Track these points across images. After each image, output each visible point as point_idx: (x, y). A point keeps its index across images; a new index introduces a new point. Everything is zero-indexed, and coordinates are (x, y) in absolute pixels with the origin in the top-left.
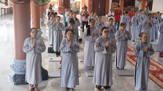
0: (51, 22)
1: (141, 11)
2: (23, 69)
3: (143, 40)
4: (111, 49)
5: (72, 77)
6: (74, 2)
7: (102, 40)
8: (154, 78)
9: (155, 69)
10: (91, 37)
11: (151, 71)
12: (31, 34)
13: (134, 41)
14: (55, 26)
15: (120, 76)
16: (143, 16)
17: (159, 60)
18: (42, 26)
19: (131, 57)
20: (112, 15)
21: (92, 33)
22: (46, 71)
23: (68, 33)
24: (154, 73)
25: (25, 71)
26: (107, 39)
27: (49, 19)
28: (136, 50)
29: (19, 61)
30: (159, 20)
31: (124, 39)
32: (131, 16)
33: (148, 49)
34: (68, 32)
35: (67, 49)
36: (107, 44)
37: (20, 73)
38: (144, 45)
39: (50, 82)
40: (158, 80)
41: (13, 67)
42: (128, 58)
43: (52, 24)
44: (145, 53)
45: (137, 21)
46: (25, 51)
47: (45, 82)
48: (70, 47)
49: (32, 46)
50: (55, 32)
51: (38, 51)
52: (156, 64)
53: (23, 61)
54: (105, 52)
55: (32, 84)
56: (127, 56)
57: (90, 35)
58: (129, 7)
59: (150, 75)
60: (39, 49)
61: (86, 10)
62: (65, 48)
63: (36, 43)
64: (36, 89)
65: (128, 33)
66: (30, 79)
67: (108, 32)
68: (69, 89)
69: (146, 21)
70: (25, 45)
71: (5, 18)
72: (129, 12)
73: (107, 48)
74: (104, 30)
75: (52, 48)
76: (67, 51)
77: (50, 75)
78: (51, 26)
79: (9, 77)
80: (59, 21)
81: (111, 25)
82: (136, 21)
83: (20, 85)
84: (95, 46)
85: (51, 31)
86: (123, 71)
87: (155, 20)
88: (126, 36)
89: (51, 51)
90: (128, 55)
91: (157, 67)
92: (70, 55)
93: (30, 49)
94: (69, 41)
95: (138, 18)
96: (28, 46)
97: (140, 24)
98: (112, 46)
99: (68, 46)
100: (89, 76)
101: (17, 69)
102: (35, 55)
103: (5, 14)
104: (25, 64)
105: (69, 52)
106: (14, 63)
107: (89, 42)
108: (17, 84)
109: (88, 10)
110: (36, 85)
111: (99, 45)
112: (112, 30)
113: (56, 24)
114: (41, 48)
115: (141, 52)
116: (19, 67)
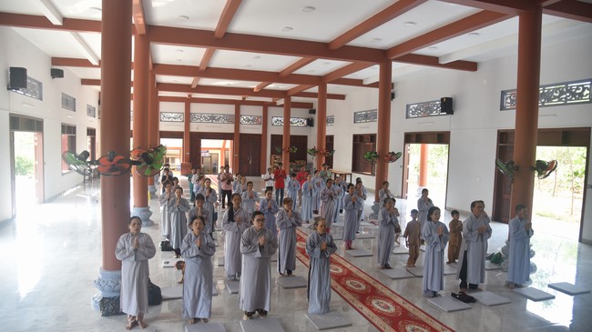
0: (167, 196)
1: (316, 172)
2: (117, 288)
3: (319, 230)
4: (268, 249)
5: (203, 300)
6: (207, 155)
7: (253, 234)
8: (339, 288)
9: (341, 270)
10: (235, 224)
11: (333, 275)
12: (131, 227)
13: (308, 222)
14: (172, 204)
15: (286, 288)
16: (319, 180)
17: (347, 254)
18: (151, 198)
19: (303, 252)
20: (270, 179)
21: (237, 218)
22: (158, 288)
23: (194, 223)
24: (339, 278)
25: (119, 291)
26: (262, 231)
27: (164, 191)
28: (309, 247)
29: (109, 273)
30: (344, 187)
31: (290, 225)
32: (302, 180)
33: (328, 245)
34: (196, 221)
35: (194, 251)
36: (261, 240)
37: (112, 295)
38: (321, 238)
39: (165, 308)
40: (345, 291)
41: (99, 283)
42: (298, 254)
43: (169, 200)
44: (322, 251)
45: (311, 190)
46: (118, 257)
47: (155, 308)
48: (199, 248)
49: (131, 248)
50: (173, 214)
51: (142, 258)
52: (341, 261)
53: (116, 273)
54: (258, 254)
55: (133, 315)
56: (297, 251)
57: (233, 221)
58: (298, 162)
59: (334, 283)
60: (143, 254)
61: (227, 172)
62: (190, 250)
63: (138, 244)
64: (139, 323)
65: (297, 216)
66: (130, 306)
67: (263, 220)
68: (199, 319)
69: (325, 190)
70: (119, 246)
71: (90, 186)
72: (298, 174)
73: (261, 248)
74: (257, 217)
75: (168, 242)
76: (194, 254)
77: (164, 294)
78: (166, 203)
79: (92, 302)
80: (179, 196)
81: (268, 200)
82: (308, 189)
83: (113, 317)
84: (241, 244)
85: (167, 213)
86: (291, 278)
87: (338, 187)
88: (293, 220)
89: (166, 247)
90: (299, 248)
91: (344, 267)
92: (200, 261)
93: (127, 254)
94: (196, 236)
95: (311, 185)
96: (124, 248)
97: (314, 195)
98: (270, 243)
99: (195, 246)
100: (233, 293)
101: (107, 287)
102: (137, 265)
103: (90, 179)
104: (120, 278)
105: (197, 256)
106: (101, 276)
107: (231, 233)
108: (107, 314)
109: (230, 171)
110: (141, 316)
111: (248, 243)
112: (270, 209)
113: (174, 201)
114: (146, 252)
115: (317, 250)
116: (110, 283)
